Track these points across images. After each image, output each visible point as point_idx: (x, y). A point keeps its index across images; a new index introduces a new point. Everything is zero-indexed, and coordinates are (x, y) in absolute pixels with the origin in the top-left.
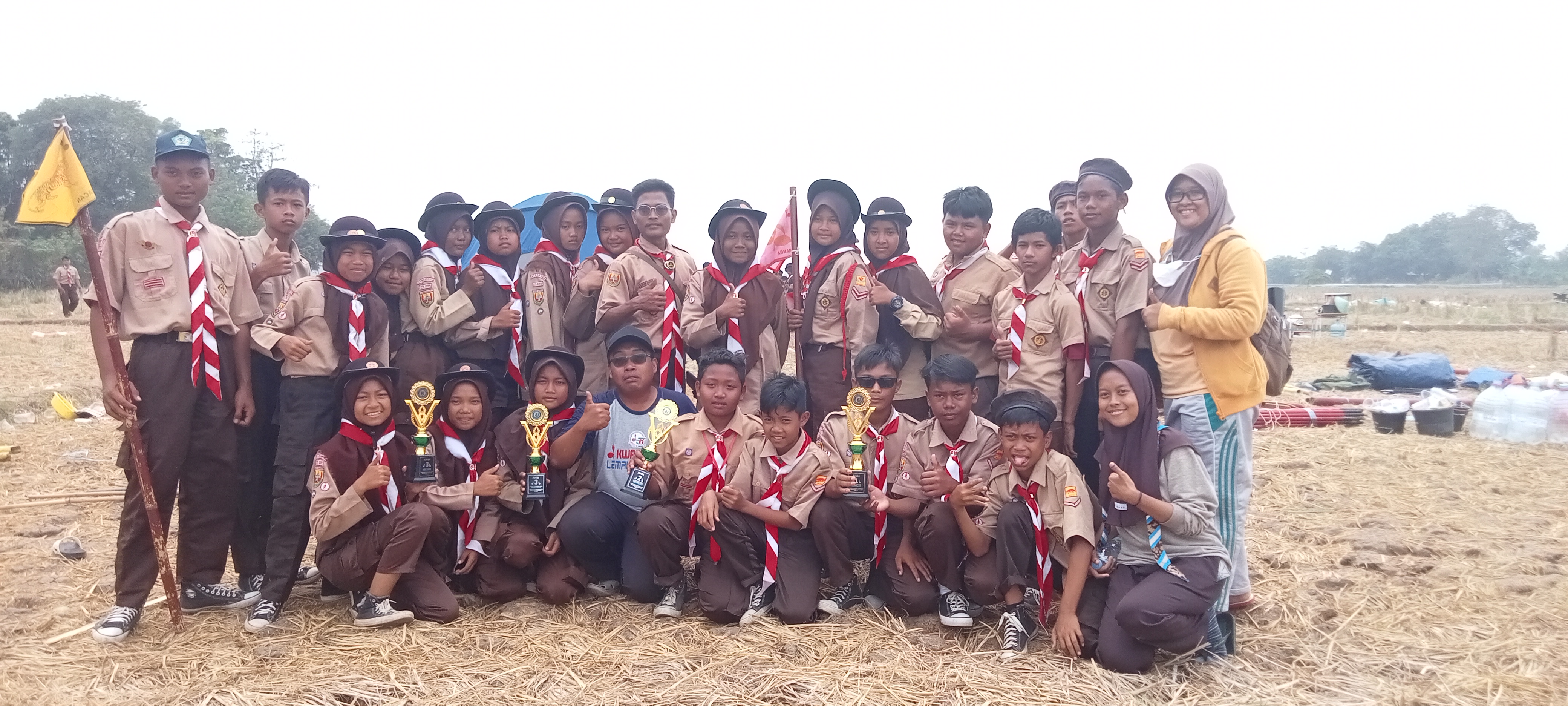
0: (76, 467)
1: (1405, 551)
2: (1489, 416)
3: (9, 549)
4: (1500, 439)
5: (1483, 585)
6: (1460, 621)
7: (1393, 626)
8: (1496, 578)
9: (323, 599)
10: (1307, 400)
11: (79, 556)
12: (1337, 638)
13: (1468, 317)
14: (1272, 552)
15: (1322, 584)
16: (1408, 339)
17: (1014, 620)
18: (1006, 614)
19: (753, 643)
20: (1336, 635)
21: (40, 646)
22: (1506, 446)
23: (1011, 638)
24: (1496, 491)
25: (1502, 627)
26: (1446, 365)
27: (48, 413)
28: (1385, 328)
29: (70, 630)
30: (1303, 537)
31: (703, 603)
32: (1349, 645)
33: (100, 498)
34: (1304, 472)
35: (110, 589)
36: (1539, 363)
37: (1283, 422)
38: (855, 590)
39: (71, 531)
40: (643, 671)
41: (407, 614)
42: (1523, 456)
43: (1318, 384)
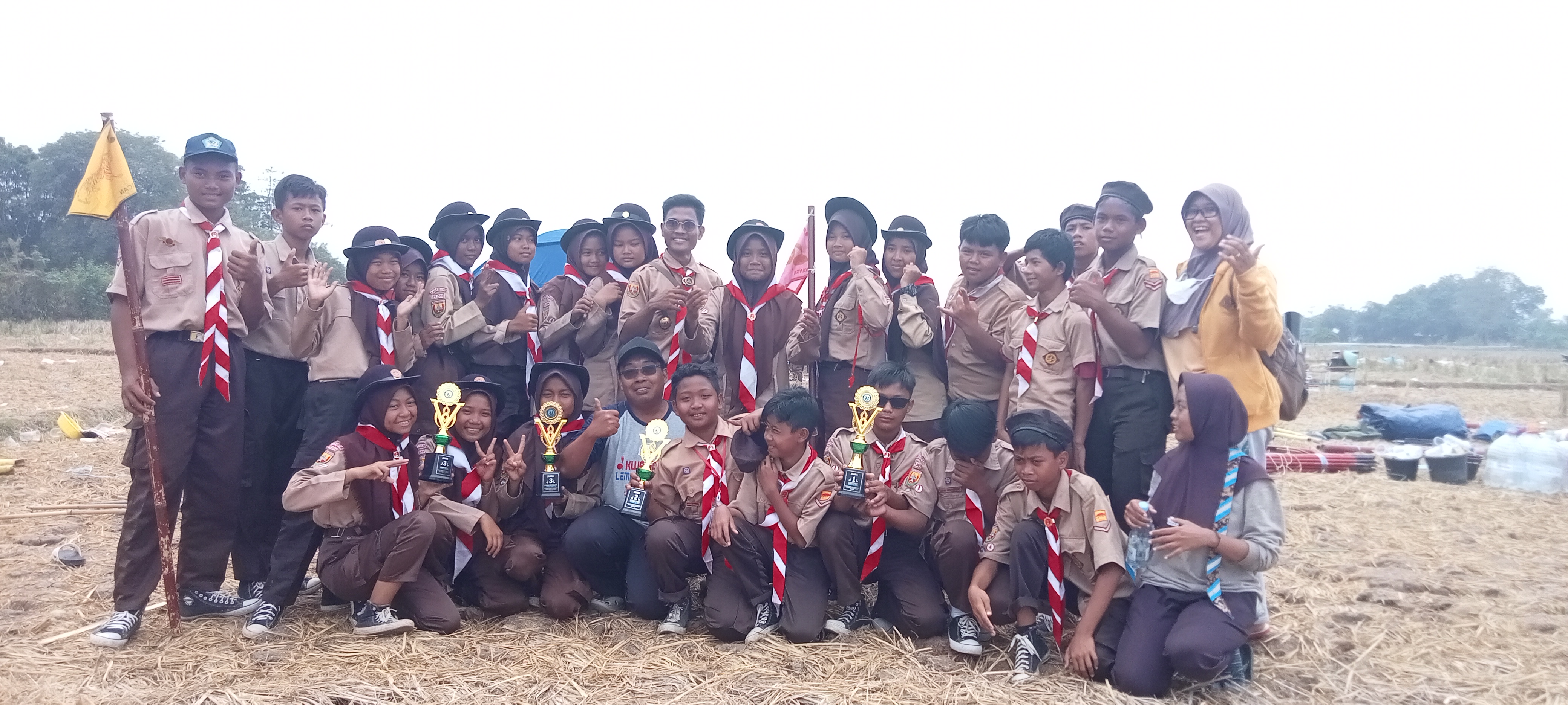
0: (79, 482)
1: (1422, 589)
2: (1503, 464)
3: (7, 556)
4: (1514, 488)
5: (1504, 622)
6: (1482, 656)
7: (1413, 659)
8: (1516, 616)
9: (323, 608)
10: (1318, 447)
11: (78, 563)
12: (1356, 669)
13: (1477, 375)
14: (1286, 588)
15: (1339, 618)
16: (1417, 394)
17: (1026, 642)
18: (1018, 636)
19: (759, 660)
20: (1355, 666)
21: (34, 647)
22: (1521, 494)
23: (1023, 661)
24: (1512, 536)
25: (1526, 662)
26: (1458, 417)
27: (54, 432)
28: (1394, 384)
29: (65, 632)
30: (1317, 574)
31: (709, 619)
32: (1369, 676)
33: (101, 510)
34: (1317, 514)
35: (108, 594)
36: (1550, 420)
37: (1294, 467)
38: (862, 610)
39: (71, 540)
40: (646, 683)
41: (408, 622)
42: (1538, 504)
43: (1329, 433)
